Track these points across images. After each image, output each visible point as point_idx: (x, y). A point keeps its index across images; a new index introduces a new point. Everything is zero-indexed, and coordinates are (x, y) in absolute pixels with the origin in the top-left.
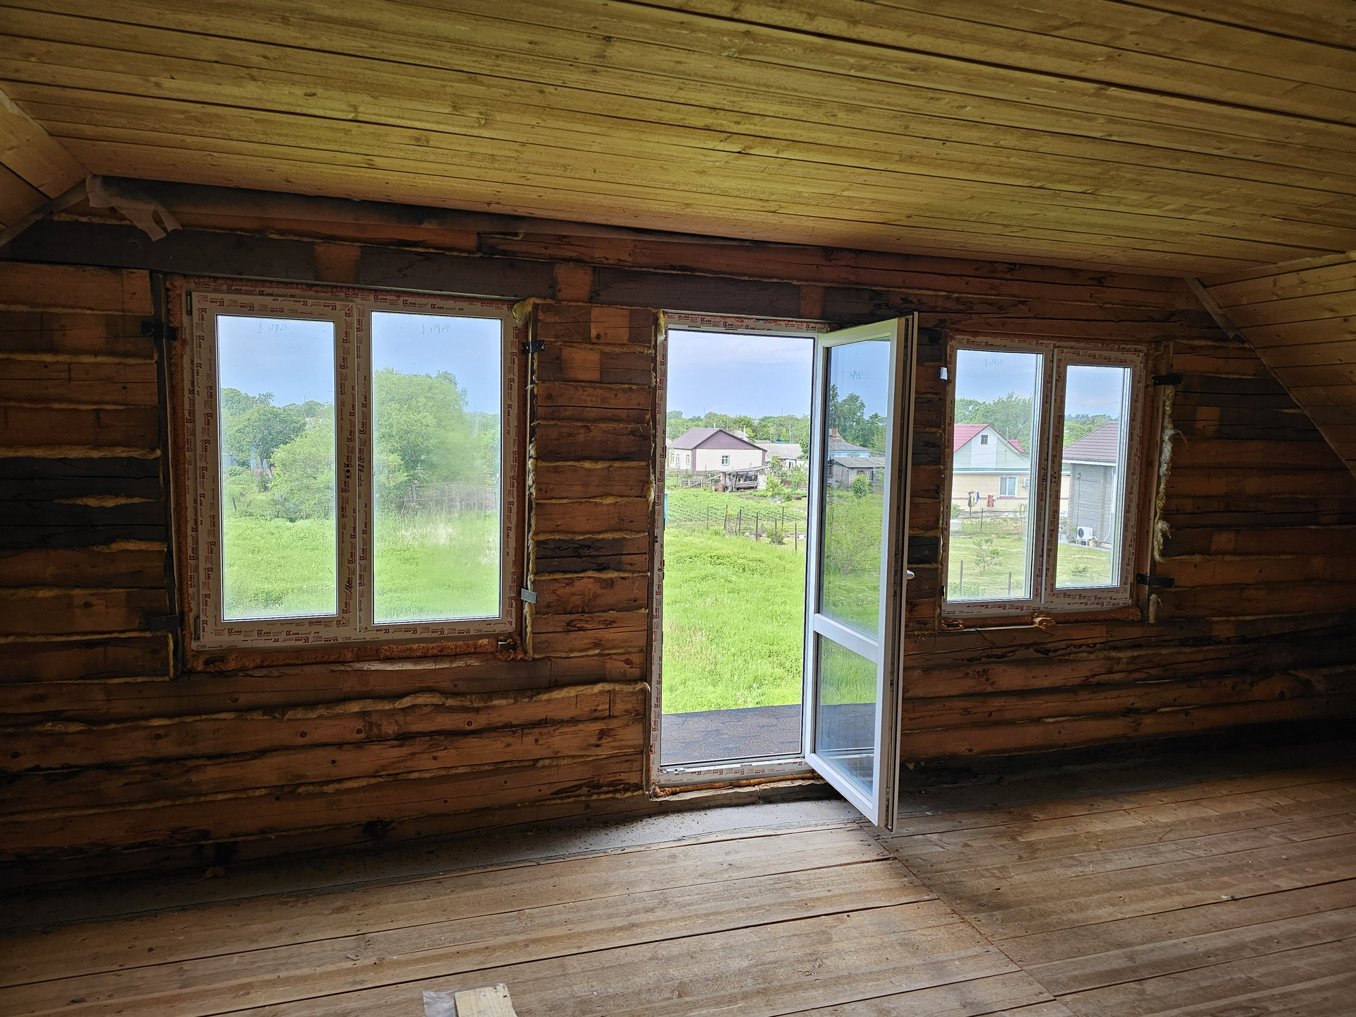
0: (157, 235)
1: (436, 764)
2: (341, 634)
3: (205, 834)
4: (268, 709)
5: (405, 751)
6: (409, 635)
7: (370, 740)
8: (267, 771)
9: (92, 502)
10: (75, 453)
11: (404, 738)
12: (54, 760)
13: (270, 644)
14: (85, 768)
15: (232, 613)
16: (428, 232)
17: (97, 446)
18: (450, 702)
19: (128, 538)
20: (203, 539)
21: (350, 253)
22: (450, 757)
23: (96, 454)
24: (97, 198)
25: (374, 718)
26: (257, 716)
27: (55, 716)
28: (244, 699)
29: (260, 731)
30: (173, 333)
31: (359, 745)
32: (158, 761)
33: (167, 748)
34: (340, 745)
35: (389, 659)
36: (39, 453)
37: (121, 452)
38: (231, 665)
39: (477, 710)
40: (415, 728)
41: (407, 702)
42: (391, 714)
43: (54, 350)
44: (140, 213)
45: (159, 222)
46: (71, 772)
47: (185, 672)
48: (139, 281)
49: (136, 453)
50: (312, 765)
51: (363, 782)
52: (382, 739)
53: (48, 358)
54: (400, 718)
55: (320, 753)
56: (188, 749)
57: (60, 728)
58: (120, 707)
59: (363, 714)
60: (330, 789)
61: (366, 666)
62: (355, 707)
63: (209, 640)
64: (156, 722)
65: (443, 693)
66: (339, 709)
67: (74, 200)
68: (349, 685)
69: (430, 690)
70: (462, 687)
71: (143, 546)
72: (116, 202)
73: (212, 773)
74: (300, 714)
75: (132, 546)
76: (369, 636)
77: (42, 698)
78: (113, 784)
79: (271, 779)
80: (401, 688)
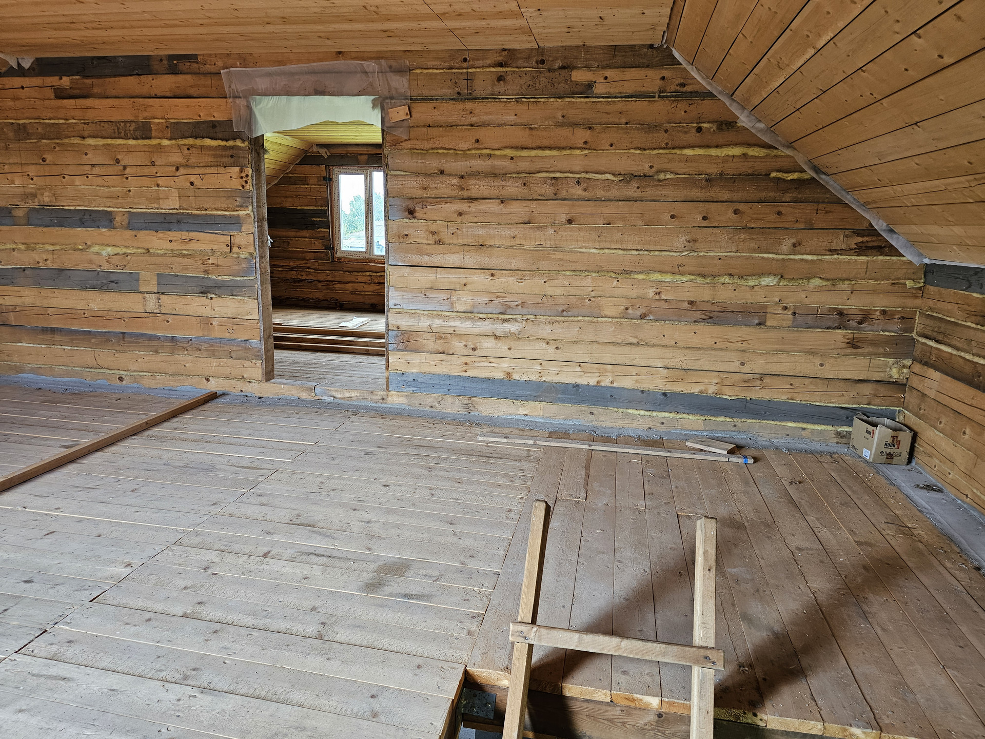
0: (326, 157)
2: (367, 256)
3: (337, 300)
4: (349, 272)
7: (371, 283)
8: (349, 287)
9: (315, 219)
10: (312, 208)
12: (308, 278)
14: (314, 280)
15: (343, 249)
17: (316, 206)
19: (321, 228)
20: (337, 230)
21: (365, 157)
23: (315, 208)
24: (315, 149)
25: (373, 277)
26: (347, 273)
27: (309, 268)
28: (345, 269)
29: (348, 277)
30: (331, 180)
31: (369, 284)
32: (328, 281)
33: (330, 278)
34: (365, 283)
35: (377, 263)
36: (305, 208)
37: (320, 208)
41: (379, 274)
42: (376, 276)
43: (308, 185)
44: (323, 152)
45: (326, 153)
46: (312, 281)
47: (333, 261)
48: (323, 167)
49: (323, 208)
50: (359, 287)
52: (374, 283)
53: (307, 186)
54: (379, 278)
55: (361, 284)
56: (333, 279)
57: (310, 270)
58: (320, 268)
59: (370, 276)
60: (363, 293)
61: (371, 264)
63: (338, 255)
64: (327, 272)
66: (364, 274)
67: (311, 150)
68: (367, 268)
71: (324, 230)
72: (319, 150)
73: (338, 286)
74: (356, 274)
75: (322, 230)
76: (373, 257)
77: (307, 263)
78: (320, 285)
79: (350, 289)
80: (379, 271)
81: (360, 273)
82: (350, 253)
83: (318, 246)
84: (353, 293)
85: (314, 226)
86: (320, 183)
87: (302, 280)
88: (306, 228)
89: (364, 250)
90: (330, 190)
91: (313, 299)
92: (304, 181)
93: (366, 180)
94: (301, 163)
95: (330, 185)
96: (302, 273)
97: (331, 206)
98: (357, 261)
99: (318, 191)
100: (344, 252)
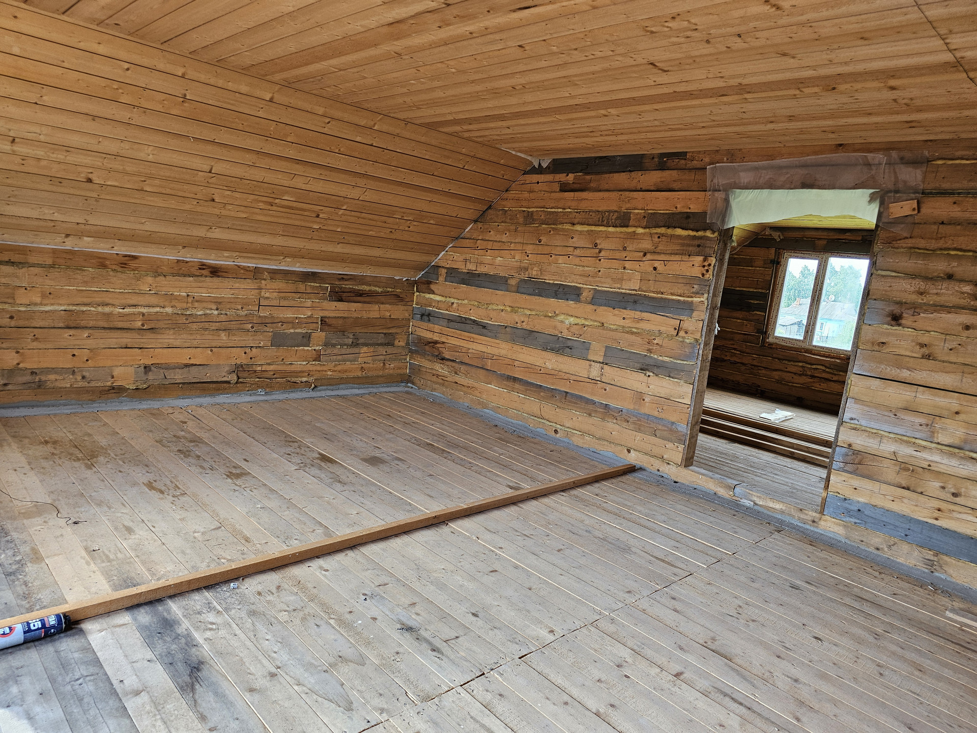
0: (778, 240)
1: (819, 386)
2: (803, 345)
3: (759, 386)
4: (779, 359)
5: (812, 380)
6: (821, 350)
7: (803, 375)
8: (776, 375)
9: (752, 302)
10: (751, 290)
11: (813, 377)
12: (733, 359)
13: (785, 344)
14: (738, 363)
15: (777, 334)
16: (848, 236)
17: (756, 289)
18: (827, 370)
19: (757, 311)
20: (775, 314)
21: (824, 242)
22: (824, 386)
23: (755, 291)
24: (768, 232)
25: (806, 369)
26: (776, 360)
27: (735, 349)
28: (774, 355)
29: (777, 364)
30: (778, 263)
31: (800, 375)
32: (753, 365)
33: (755, 363)
34: (795, 374)
35: (814, 354)
36: (744, 289)
37: (760, 290)
38: (774, 346)
39: (835, 374)
40: (816, 375)
41: (814, 367)
42: (810, 369)
43: (752, 267)
44: (776, 235)
45: (779, 237)
46: (735, 363)
47: (763, 346)
48: (773, 251)
49: (763, 291)
50: (787, 376)
51: (799, 385)
52: (806, 375)
53: (751, 268)
54: (813, 371)
55: (790, 374)
56: (759, 364)
57: (735, 352)
58: (747, 351)
59: (802, 367)
60: (790, 384)
61: (806, 354)
62: (801, 364)
63: (770, 340)
64: (754, 356)
65: (826, 367)
66: (797, 364)
67: (763, 233)
68: (801, 358)
69: (822, 365)
70: (832, 367)
71: (760, 313)
72: (772, 233)
73: (764, 372)
74: (786, 362)
75: (758, 313)
76: (810, 347)
77: (734, 344)
78: (743, 368)
79: (777, 377)
80: (814, 363)
81: (792, 363)
82: (784, 339)
83: (749, 328)
84: (779, 382)
85: (750, 308)
86: (766, 266)
87: (726, 360)
88: (741, 310)
89: (802, 338)
90: (776, 273)
91: (733, 381)
92: (750, 263)
93: (820, 265)
94: (749, 246)
95: (776, 269)
96: (727, 354)
97: (773, 289)
98: (790, 349)
99: (762, 274)
100: (777, 338)
